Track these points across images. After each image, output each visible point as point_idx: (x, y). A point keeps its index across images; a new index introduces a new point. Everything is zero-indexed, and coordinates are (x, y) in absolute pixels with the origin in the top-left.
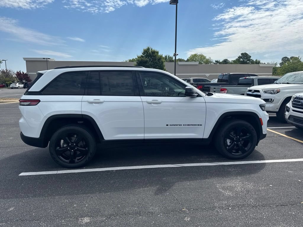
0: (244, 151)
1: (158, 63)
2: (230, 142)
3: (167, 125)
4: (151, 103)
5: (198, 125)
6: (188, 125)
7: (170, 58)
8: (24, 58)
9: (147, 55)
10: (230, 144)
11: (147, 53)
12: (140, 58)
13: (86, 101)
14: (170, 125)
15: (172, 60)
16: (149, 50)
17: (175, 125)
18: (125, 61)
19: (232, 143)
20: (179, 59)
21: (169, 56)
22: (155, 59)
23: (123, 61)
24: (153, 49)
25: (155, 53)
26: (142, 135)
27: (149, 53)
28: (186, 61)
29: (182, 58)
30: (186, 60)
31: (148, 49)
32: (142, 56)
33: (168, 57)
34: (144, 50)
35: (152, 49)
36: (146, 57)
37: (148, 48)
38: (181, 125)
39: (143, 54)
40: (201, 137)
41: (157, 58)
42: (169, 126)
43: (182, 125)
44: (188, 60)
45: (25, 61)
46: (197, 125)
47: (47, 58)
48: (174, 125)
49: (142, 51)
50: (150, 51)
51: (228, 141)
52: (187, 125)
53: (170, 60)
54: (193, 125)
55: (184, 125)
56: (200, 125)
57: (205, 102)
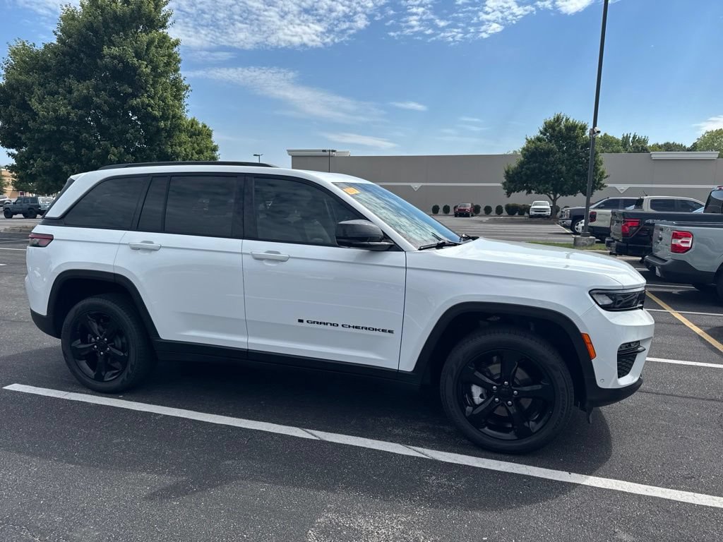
0: (523, 433)
2: (480, 393)
3: (301, 321)
4: (261, 259)
5: (383, 331)
6: (356, 327)
7: (639, 141)
8: (288, 151)
9: (552, 136)
10: (482, 400)
11: (554, 130)
12: (533, 142)
13: (126, 244)
14: (308, 322)
15: (642, 147)
16: (560, 124)
17: (321, 323)
18: (512, 152)
19: (489, 398)
20: (668, 143)
21: (634, 138)
22: (575, 146)
23: (506, 153)
24: (571, 120)
25: (574, 131)
26: (244, 339)
27: (557, 129)
28: (689, 150)
29: (678, 142)
30: (689, 145)
31: (558, 120)
32: (539, 139)
33: (631, 139)
34: (545, 123)
35: (567, 120)
36: (550, 141)
37: (558, 118)
38: (337, 325)
39: (541, 133)
40: (393, 365)
41: (581, 142)
43: (340, 325)
44: (694, 148)
45: (291, 157)
46: (379, 330)
47: (330, 151)
48: (318, 323)
49: (541, 126)
50: (562, 126)
51: (477, 391)
52: (353, 327)
53: (637, 147)
54: (369, 329)
55: (343, 326)
56: (389, 331)
57: (406, 268)
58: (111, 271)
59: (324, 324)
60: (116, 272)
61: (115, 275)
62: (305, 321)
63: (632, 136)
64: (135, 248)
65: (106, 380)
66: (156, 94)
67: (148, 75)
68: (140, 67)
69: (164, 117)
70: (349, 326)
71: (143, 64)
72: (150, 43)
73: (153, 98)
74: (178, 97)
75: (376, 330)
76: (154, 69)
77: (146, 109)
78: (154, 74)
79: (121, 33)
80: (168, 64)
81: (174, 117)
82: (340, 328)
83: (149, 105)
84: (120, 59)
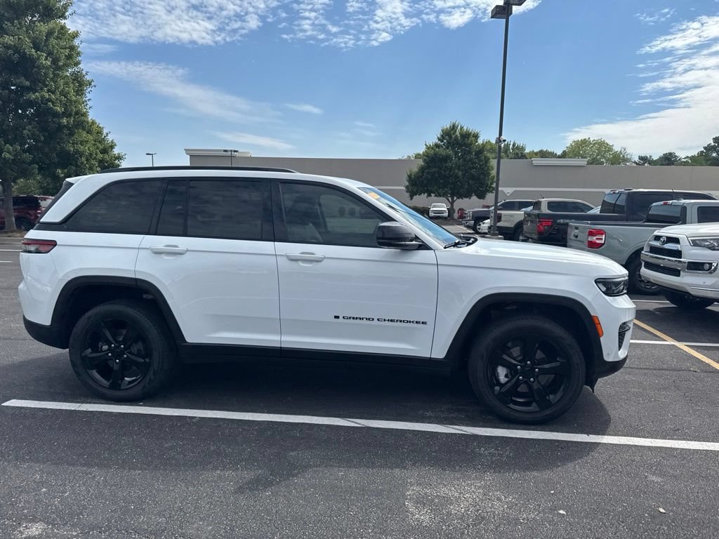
0: (544, 404)
1: (477, 161)
2: (505, 373)
3: (337, 317)
4: (297, 260)
5: (417, 322)
6: (391, 321)
7: (518, 148)
8: (186, 150)
9: (449, 143)
10: (506, 379)
11: (450, 137)
12: (432, 148)
13: (148, 249)
14: (344, 317)
15: (522, 153)
16: (456, 131)
17: (356, 318)
18: (406, 157)
19: (513, 377)
20: (542, 151)
21: (514, 145)
22: (470, 152)
23: (401, 158)
24: (465, 128)
25: (468, 138)
26: (277, 338)
27: (453, 136)
28: (559, 157)
29: (550, 150)
30: (559, 153)
31: (454, 127)
32: (437, 146)
33: (511, 146)
34: (442, 131)
35: (462, 128)
36: (448, 148)
37: (454, 126)
38: (373, 319)
39: (439, 140)
40: (425, 354)
41: (474, 148)
42: (341, 319)
43: (376, 320)
44: (564, 155)
45: (189, 156)
46: (413, 322)
47: (231, 151)
48: (354, 318)
49: (439, 133)
50: (458, 133)
51: (502, 372)
52: (388, 320)
53: (517, 154)
54: (404, 321)
55: (378, 320)
56: (423, 323)
57: (437, 265)
58: (132, 276)
59: (360, 319)
60: (137, 277)
61: (136, 280)
62: (341, 317)
63: (512, 144)
64: (158, 253)
65: (122, 388)
66: (57, 88)
67: (47, 68)
68: (38, 59)
69: (67, 114)
70: (385, 320)
71: (43, 56)
72: (50, 33)
73: (53, 93)
74: (80, 92)
75: (410, 322)
76: (55, 61)
77: (46, 104)
78: (54, 66)
79: (15, 21)
80: (69, 57)
81: (77, 113)
82: (376, 322)
83: (49, 100)
84: (16, 49)
